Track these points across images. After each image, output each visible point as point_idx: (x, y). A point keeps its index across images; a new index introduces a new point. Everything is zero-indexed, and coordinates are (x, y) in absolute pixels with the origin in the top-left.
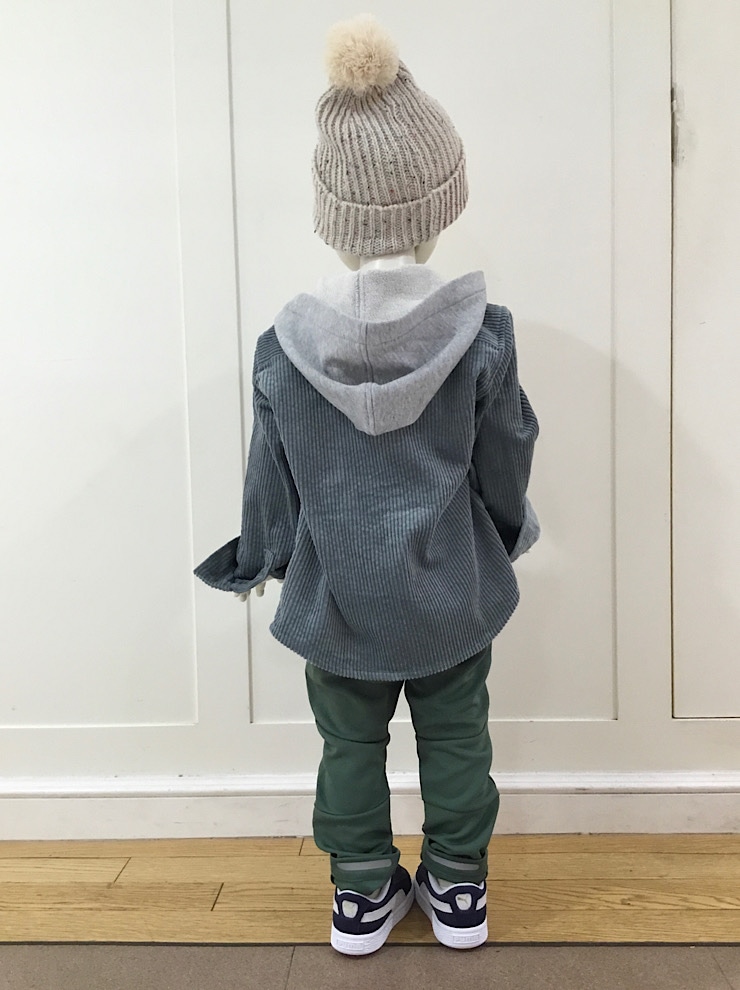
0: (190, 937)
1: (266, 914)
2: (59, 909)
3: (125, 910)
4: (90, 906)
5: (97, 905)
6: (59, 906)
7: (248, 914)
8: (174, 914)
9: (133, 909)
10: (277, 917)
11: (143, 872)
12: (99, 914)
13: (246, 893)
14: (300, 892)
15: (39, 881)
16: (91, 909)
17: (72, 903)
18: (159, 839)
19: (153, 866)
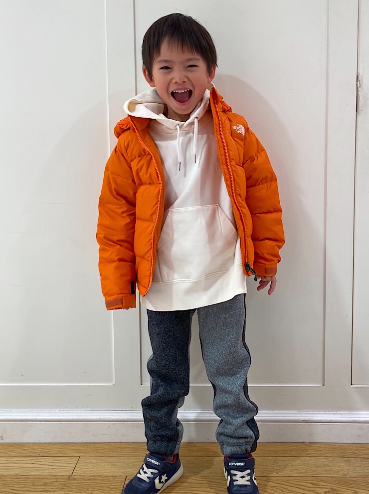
11: (87, 467)
15: (33, 473)
17: (50, 491)
18: (94, 443)
19: (91, 463)
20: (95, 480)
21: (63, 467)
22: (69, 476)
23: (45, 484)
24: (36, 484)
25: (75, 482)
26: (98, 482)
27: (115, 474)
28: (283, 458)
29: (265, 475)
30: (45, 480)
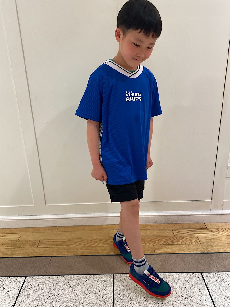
0: (31, 255)
1: (48, 248)
2: (6, 248)
3: (19, 248)
4: (13, 247)
5: (14, 247)
6: (6, 247)
7: (44, 248)
8: (29, 249)
9: (21, 248)
10: (50, 249)
11: (24, 237)
12: (14, 249)
13: (44, 243)
14: (55, 242)
15: (3, 240)
16: (13, 248)
17: (9, 247)
18: (28, 228)
19: (26, 235)
20: (27, 242)
21: (14, 237)
22: (17, 241)
23: (7, 244)
24: (3, 244)
25: (19, 243)
26: (28, 242)
27: (36, 239)
28: (105, 231)
29: (96, 237)
30: (7, 243)
